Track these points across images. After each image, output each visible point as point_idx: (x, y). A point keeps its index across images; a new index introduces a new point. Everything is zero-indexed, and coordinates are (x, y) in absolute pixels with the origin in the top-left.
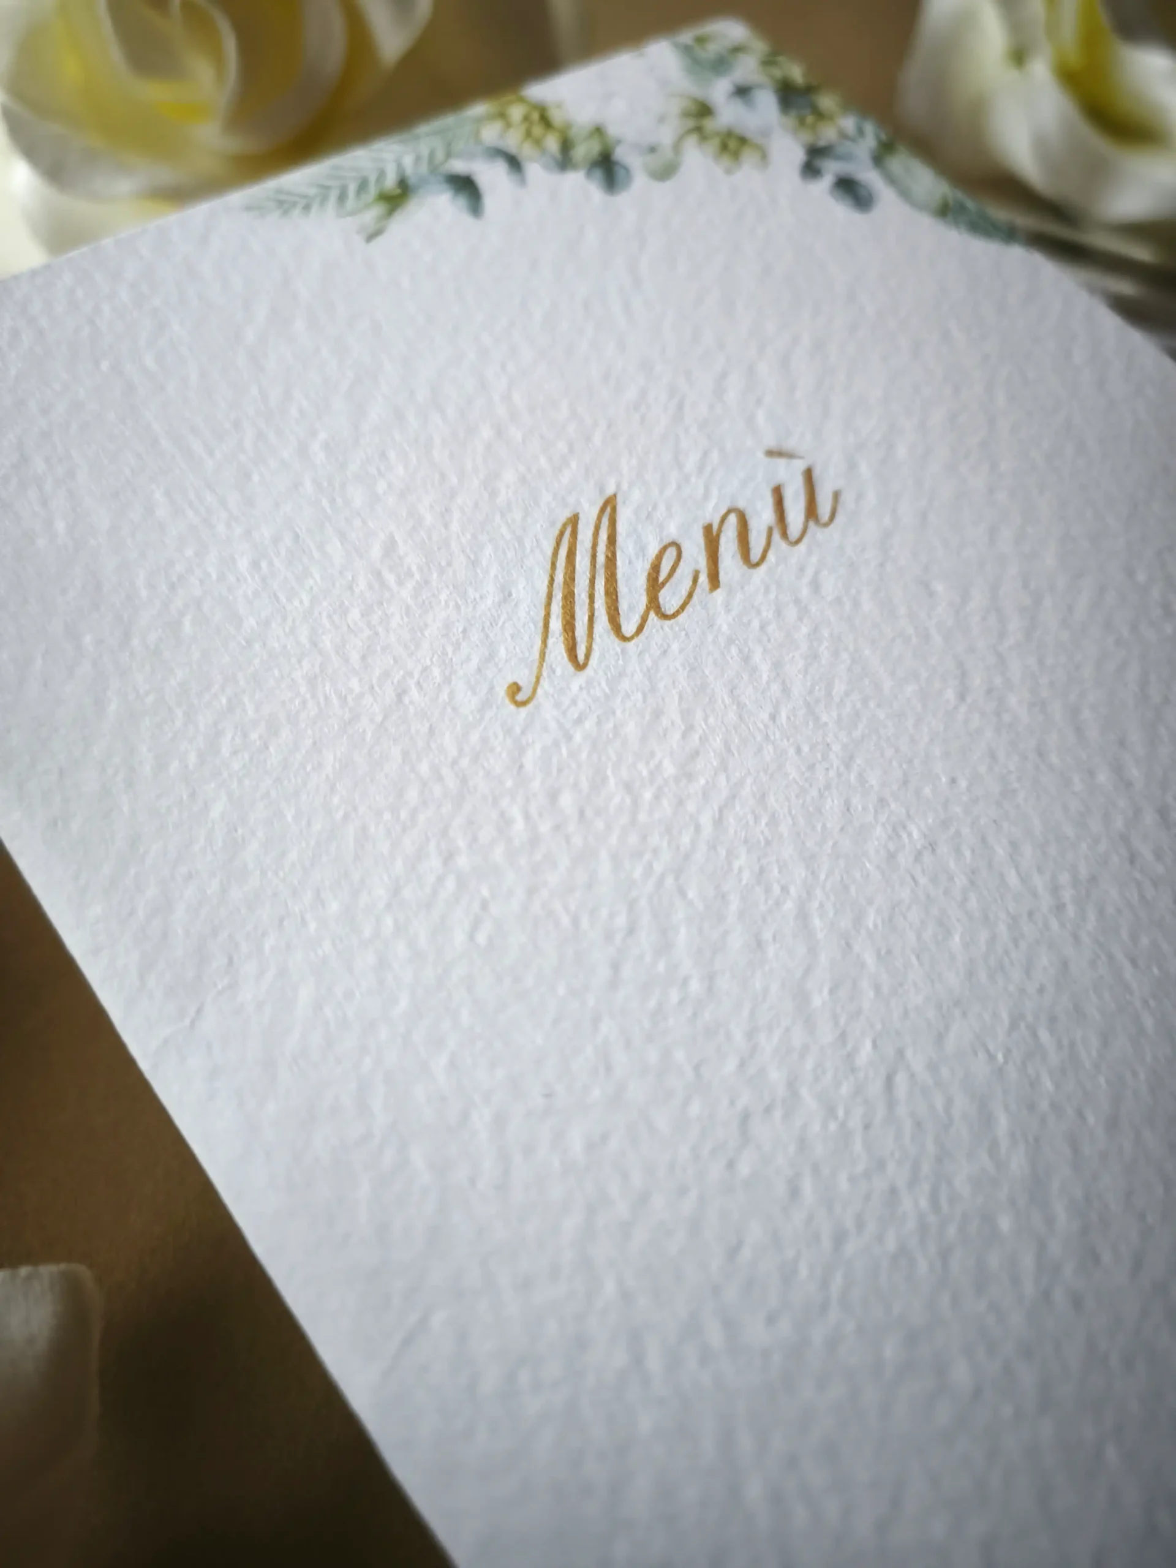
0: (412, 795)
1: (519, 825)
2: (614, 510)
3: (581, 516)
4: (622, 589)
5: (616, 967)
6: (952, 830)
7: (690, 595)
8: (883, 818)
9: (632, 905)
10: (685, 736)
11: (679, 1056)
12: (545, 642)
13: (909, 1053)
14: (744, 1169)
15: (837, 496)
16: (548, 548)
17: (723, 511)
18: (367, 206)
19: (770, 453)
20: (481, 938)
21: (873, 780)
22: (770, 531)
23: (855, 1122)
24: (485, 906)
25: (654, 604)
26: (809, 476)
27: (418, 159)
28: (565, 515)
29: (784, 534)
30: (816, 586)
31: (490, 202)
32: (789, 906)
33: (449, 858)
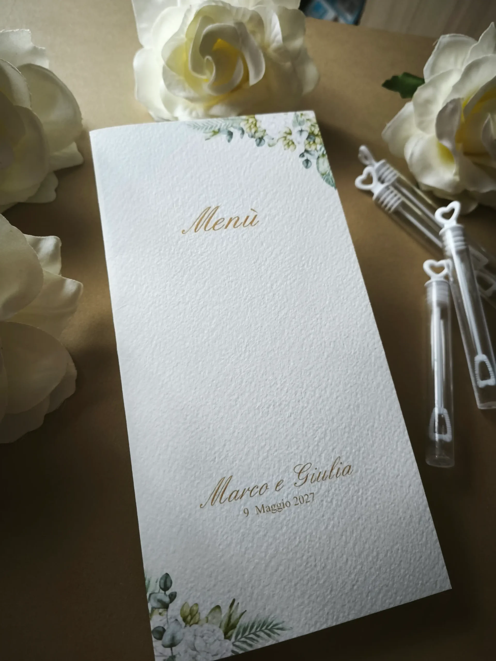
0: (160, 240)
1: (172, 250)
2: (218, 209)
3: (211, 208)
4: (210, 222)
5: (174, 275)
6: (237, 281)
7: (220, 228)
8: (227, 274)
9: (181, 269)
10: (205, 249)
11: (176, 291)
12: (193, 225)
13: (208, 306)
14: (175, 308)
15: (258, 221)
16: (203, 210)
17: (236, 216)
18: (210, 132)
19: (252, 209)
20: (158, 263)
21: (230, 268)
22: (242, 223)
23: (194, 310)
24: (161, 259)
25: (214, 227)
26: (256, 216)
27: (225, 125)
28: (209, 206)
29: (244, 225)
30: (243, 235)
31: (233, 140)
32: (204, 279)
33: (160, 250)
